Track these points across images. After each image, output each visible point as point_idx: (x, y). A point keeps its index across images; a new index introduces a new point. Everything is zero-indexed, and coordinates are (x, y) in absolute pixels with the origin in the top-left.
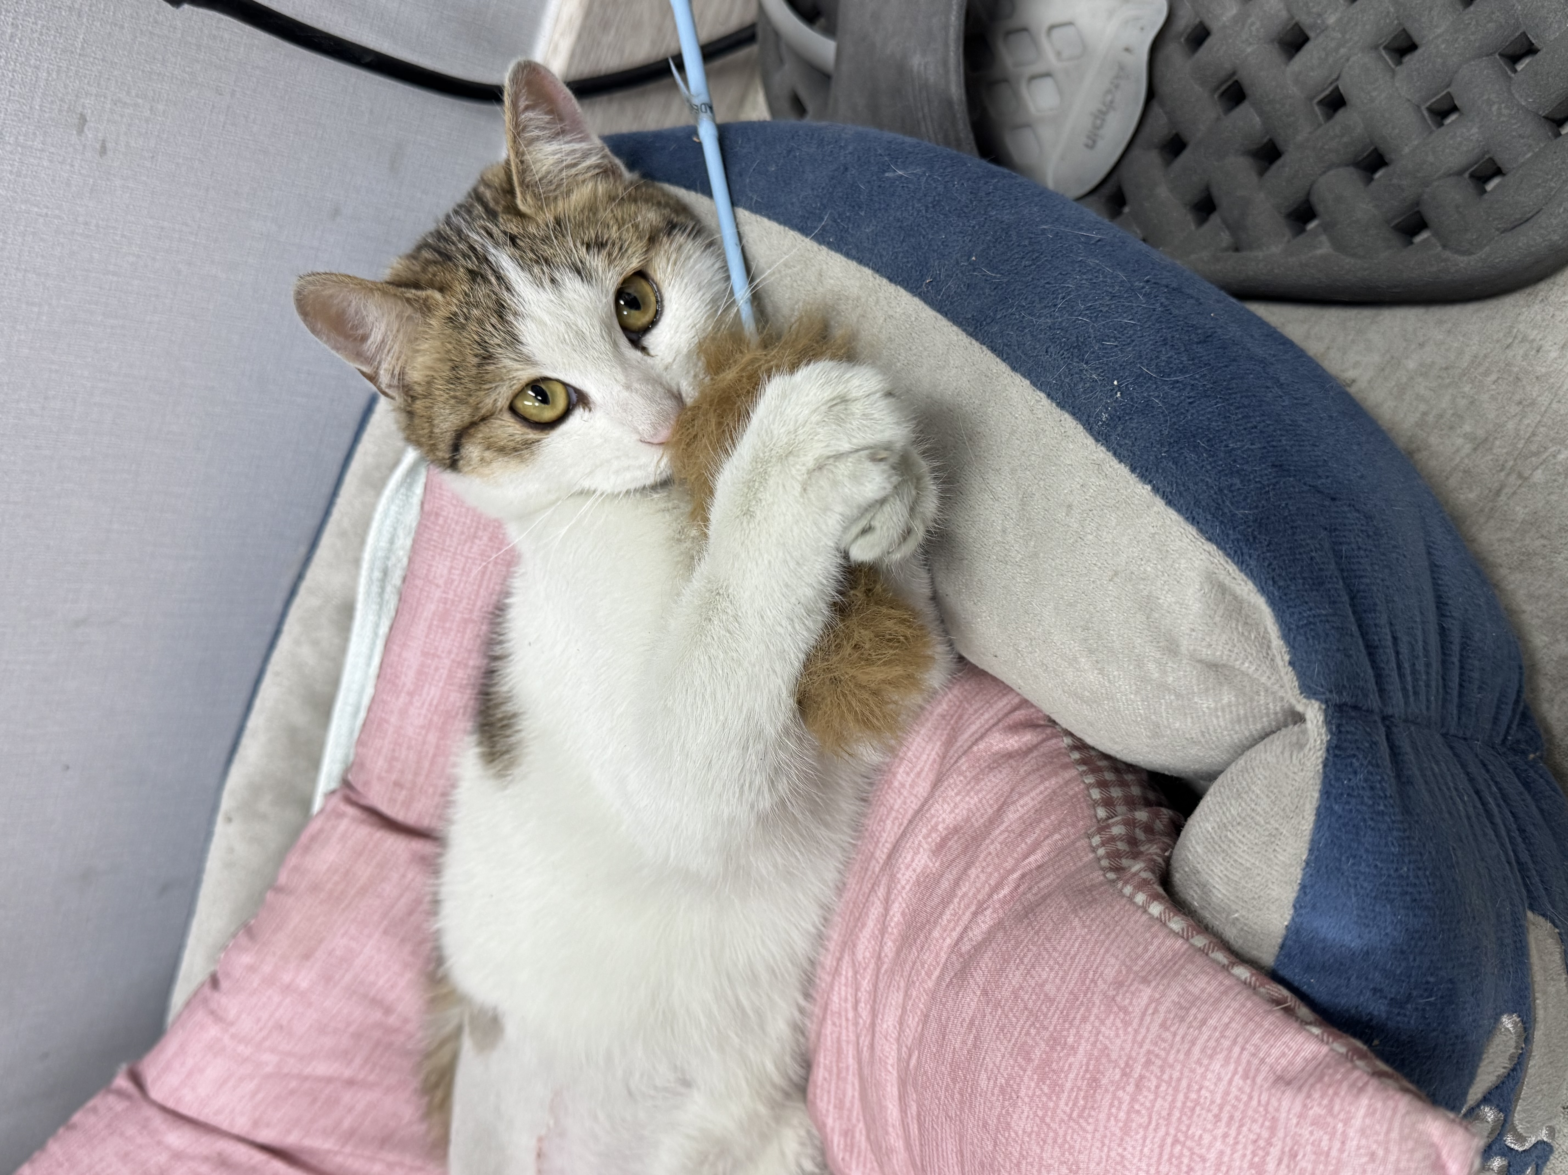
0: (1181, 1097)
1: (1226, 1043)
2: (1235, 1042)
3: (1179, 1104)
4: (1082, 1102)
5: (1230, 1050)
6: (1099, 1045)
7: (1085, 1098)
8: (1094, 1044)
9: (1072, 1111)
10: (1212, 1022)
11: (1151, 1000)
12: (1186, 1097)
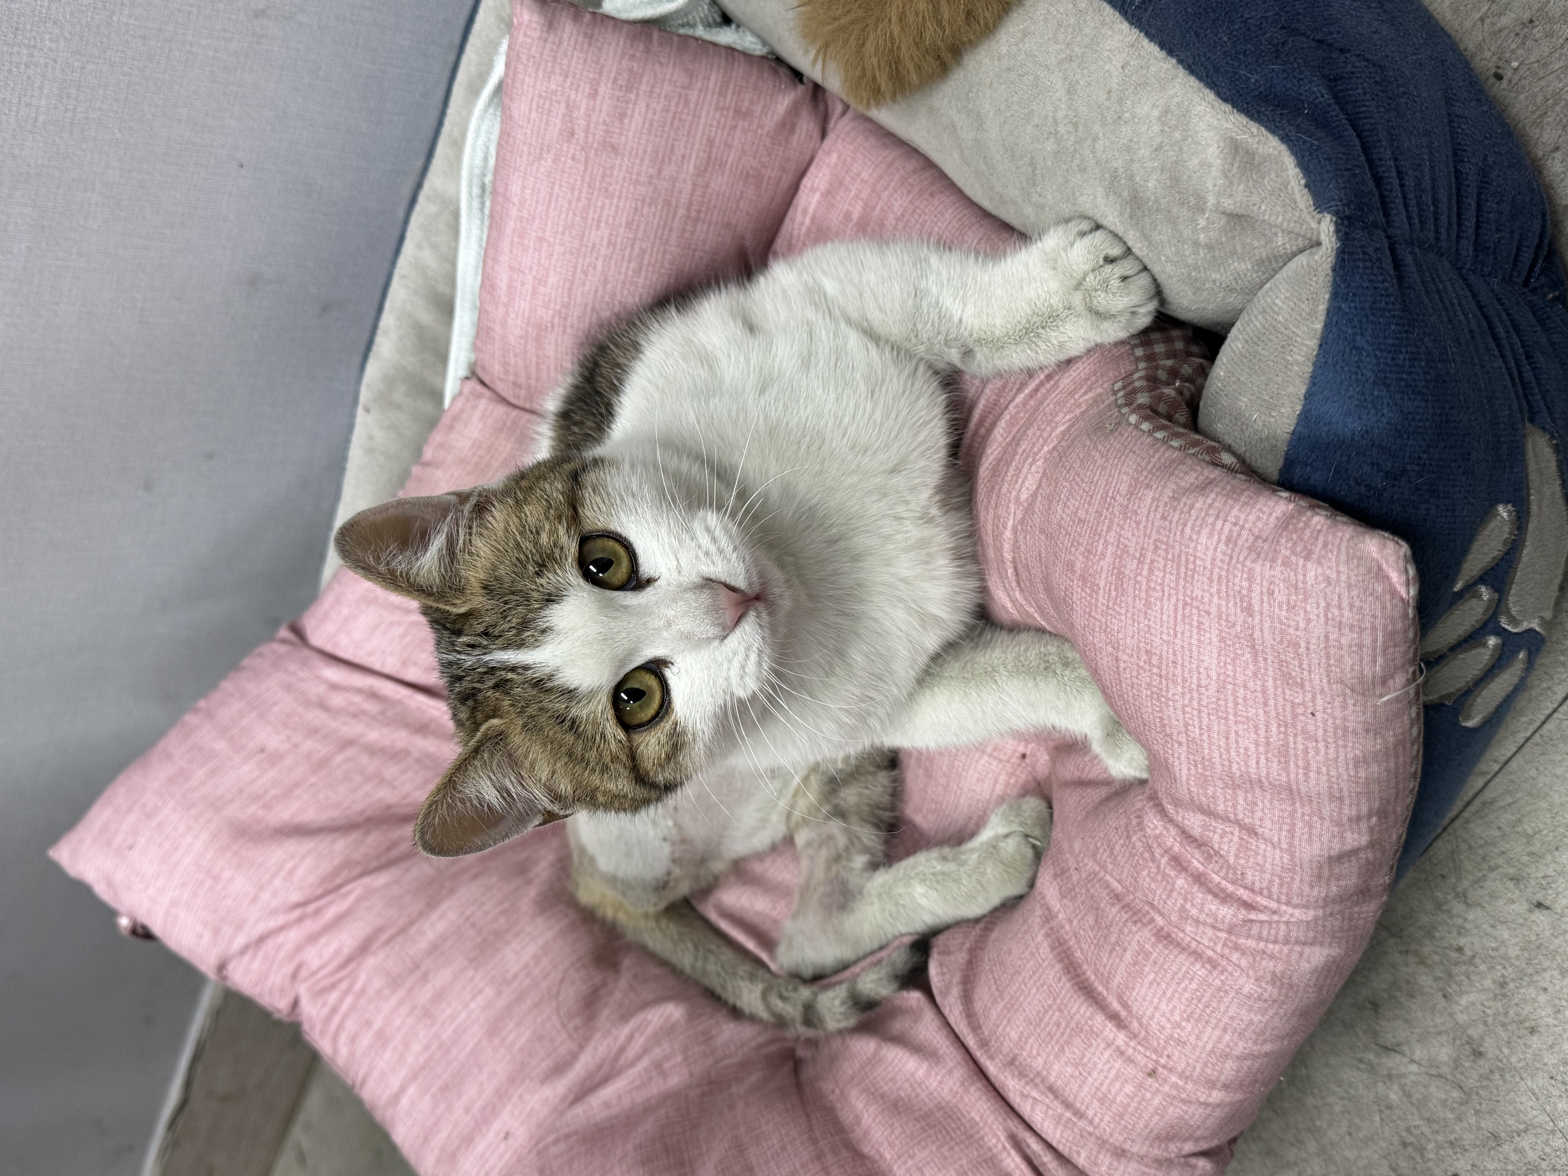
0: (1183, 569)
1: (1211, 520)
2: (1217, 517)
3: (1182, 575)
4: (1114, 593)
5: (1213, 525)
6: (1121, 546)
7: (1116, 589)
8: (1118, 546)
9: (1108, 601)
10: (1198, 505)
11: (1153, 500)
12: (1187, 569)
